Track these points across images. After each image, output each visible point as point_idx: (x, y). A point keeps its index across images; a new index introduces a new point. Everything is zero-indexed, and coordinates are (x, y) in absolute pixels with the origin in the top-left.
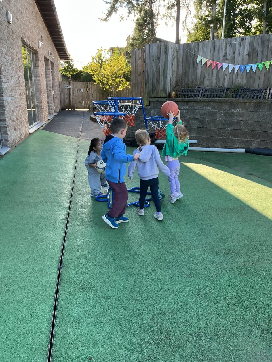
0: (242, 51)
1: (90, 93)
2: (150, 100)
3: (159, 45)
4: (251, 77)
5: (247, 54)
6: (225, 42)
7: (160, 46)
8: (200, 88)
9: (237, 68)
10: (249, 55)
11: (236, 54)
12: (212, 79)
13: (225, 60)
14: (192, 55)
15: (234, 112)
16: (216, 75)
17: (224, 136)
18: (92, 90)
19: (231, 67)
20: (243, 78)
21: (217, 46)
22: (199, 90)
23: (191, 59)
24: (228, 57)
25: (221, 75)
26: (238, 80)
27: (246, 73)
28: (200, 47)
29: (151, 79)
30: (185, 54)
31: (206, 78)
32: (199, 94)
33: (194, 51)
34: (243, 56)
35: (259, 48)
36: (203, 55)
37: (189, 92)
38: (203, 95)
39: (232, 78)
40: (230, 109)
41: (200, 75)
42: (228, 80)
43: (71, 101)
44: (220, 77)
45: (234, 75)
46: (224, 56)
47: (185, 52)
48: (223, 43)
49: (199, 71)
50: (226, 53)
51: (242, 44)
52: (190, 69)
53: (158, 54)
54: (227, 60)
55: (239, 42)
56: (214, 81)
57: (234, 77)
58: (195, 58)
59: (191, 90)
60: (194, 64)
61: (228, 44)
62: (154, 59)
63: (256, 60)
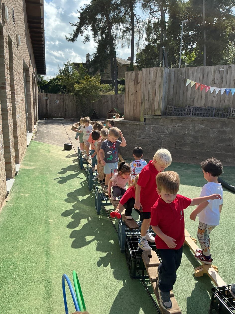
0: (229, 77)
1: (66, 104)
2: (146, 117)
3: (155, 70)
5: (233, 80)
6: (214, 69)
7: (157, 71)
8: (190, 107)
9: (223, 91)
11: (224, 79)
12: (201, 100)
13: (213, 84)
14: (183, 79)
15: (226, 130)
16: (205, 97)
17: (217, 151)
18: (68, 101)
19: (218, 90)
21: (206, 72)
22: (189, 109)
23: (182, 82)
24: (217, 81)
25: (210, 96)
26: (225, 102)
28: (190, 72)
29: (147, 100)
30: (176, 78)
31: (196, 99)
32: (190, 112)
33: (184, 75)
34: (230, 82)
36: (193, 79)
37: (180, 110)
38: (194, 114)
40: (222, 128)
41: (190, 96)
42: (216, 101)
43: (48, 111)
44: (208, 98)
45: (222, 97)
46: (213, 81)
47: (176, 76)
48: (211, 69)
49: (189, 93)
50: (215, 78)
51: (229, 71)
52: (181, 91)
53: (154, 78)
54: (215, 85)
55: (226, 70)
56: (203, 102)
57: (221, 99)
58: (185, 82)
59: (182, 109)
61: (216, 71)
62: (150, 82)
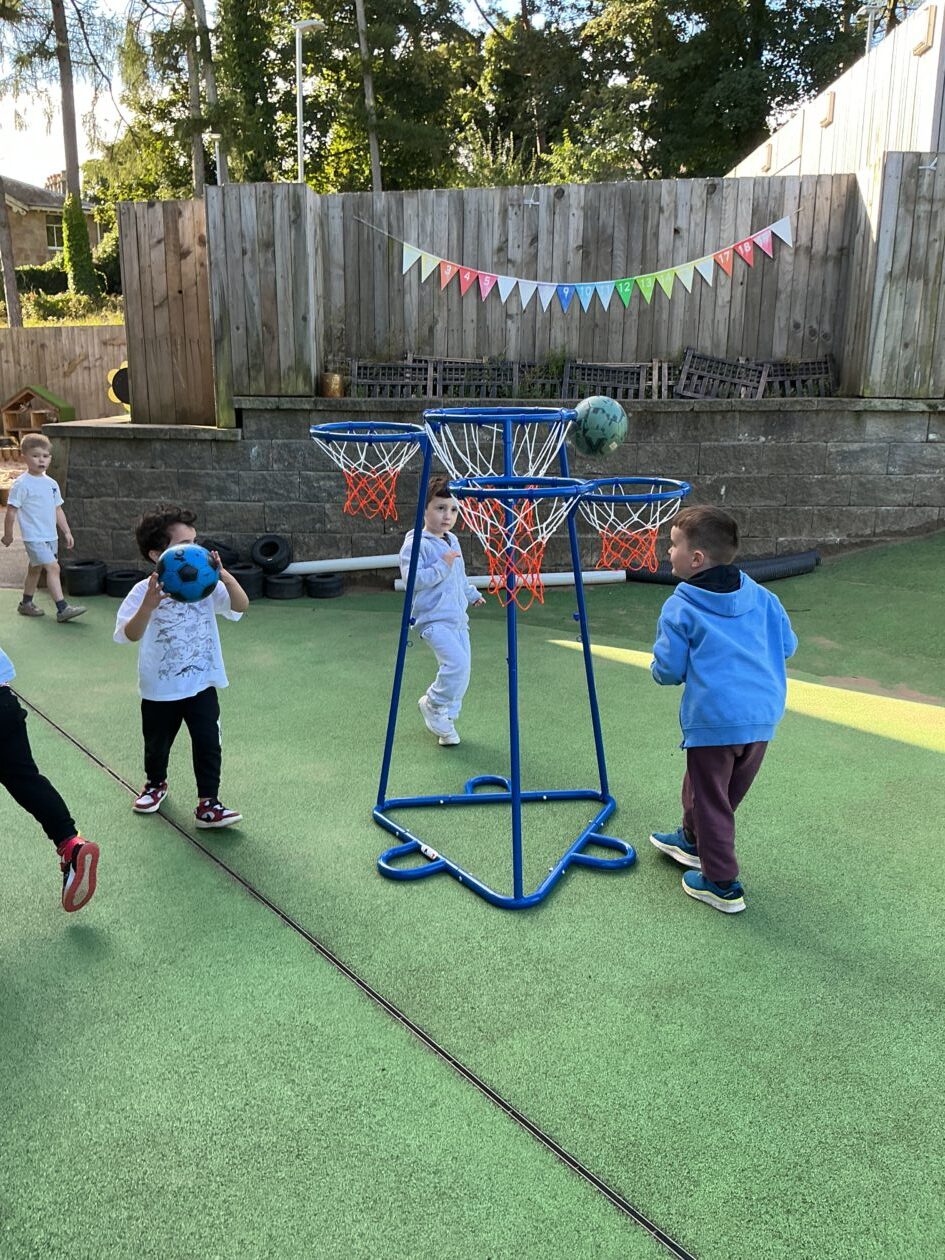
0: (560, 237)
2: (244, 406)
4: (597, 325)
5: (579, 248)
6: (501, 198)
9: (547, 294)
10: (584, 248)
11: (542, 244)
12: (462, 331)
13: (504, 263)
14: (382, 241)
16: (474, 317)
19: (527, 289)
20: (568, 328)
21: (473, 212)
22: (420, 369)
23: (378, 253)
24: (515, 253)
25: (494, 316)
26: (552, 337)
27: (577, 313)
28: (409, 212)
29: (241, 327)
30: (352, 237)
31: (438, 327)
32: (424, 383)
33: (385, 226)
34: (565, 253)
35: (616, 229)
36: (423, 243)
37: (383, 374)
39: (534, 328)
41: (415, 313)
42: (517, 336)
44: (489, 323)
45: (539, 318)
46: (500, 249)
47: (352, 227)
48: (490, 200)
49: (412, 299)
50: (507, 240)
51: (557, 211)
52: (378, 293)
54: (510, 266)
55: (548, 203)
57: (538, 325)
58: (392, 252)
60: (389, 274)
61: (510, 208)
63: (607, 268)
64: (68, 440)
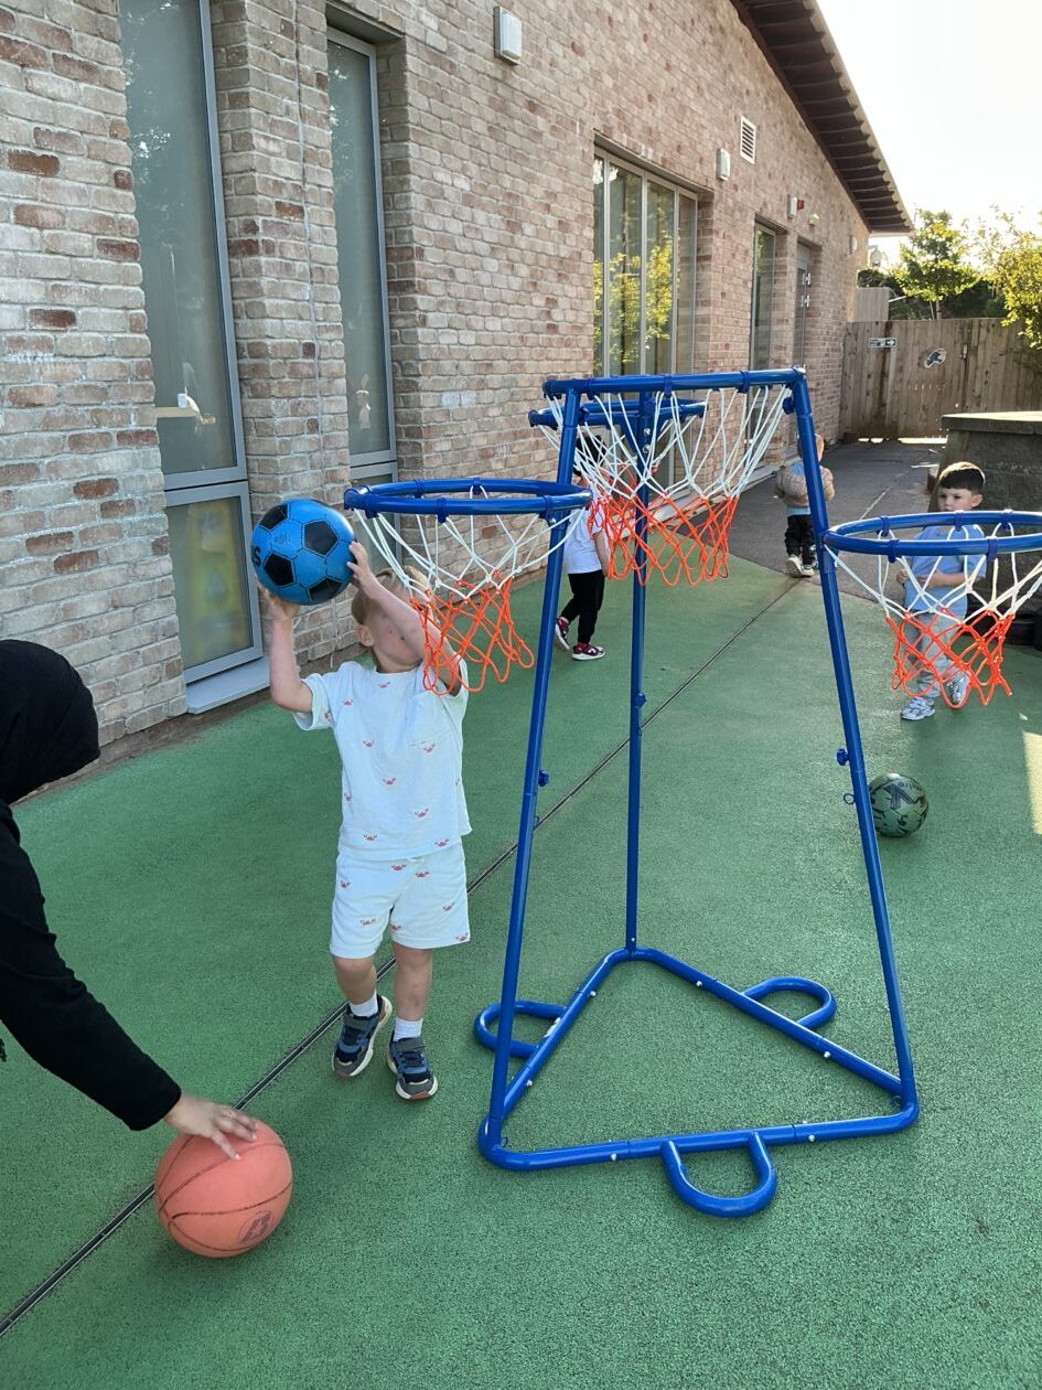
18: (989, 353)
64: (967, 433)
